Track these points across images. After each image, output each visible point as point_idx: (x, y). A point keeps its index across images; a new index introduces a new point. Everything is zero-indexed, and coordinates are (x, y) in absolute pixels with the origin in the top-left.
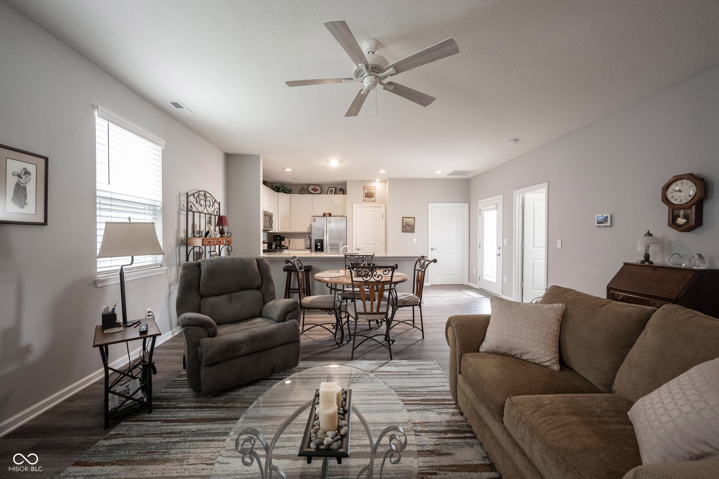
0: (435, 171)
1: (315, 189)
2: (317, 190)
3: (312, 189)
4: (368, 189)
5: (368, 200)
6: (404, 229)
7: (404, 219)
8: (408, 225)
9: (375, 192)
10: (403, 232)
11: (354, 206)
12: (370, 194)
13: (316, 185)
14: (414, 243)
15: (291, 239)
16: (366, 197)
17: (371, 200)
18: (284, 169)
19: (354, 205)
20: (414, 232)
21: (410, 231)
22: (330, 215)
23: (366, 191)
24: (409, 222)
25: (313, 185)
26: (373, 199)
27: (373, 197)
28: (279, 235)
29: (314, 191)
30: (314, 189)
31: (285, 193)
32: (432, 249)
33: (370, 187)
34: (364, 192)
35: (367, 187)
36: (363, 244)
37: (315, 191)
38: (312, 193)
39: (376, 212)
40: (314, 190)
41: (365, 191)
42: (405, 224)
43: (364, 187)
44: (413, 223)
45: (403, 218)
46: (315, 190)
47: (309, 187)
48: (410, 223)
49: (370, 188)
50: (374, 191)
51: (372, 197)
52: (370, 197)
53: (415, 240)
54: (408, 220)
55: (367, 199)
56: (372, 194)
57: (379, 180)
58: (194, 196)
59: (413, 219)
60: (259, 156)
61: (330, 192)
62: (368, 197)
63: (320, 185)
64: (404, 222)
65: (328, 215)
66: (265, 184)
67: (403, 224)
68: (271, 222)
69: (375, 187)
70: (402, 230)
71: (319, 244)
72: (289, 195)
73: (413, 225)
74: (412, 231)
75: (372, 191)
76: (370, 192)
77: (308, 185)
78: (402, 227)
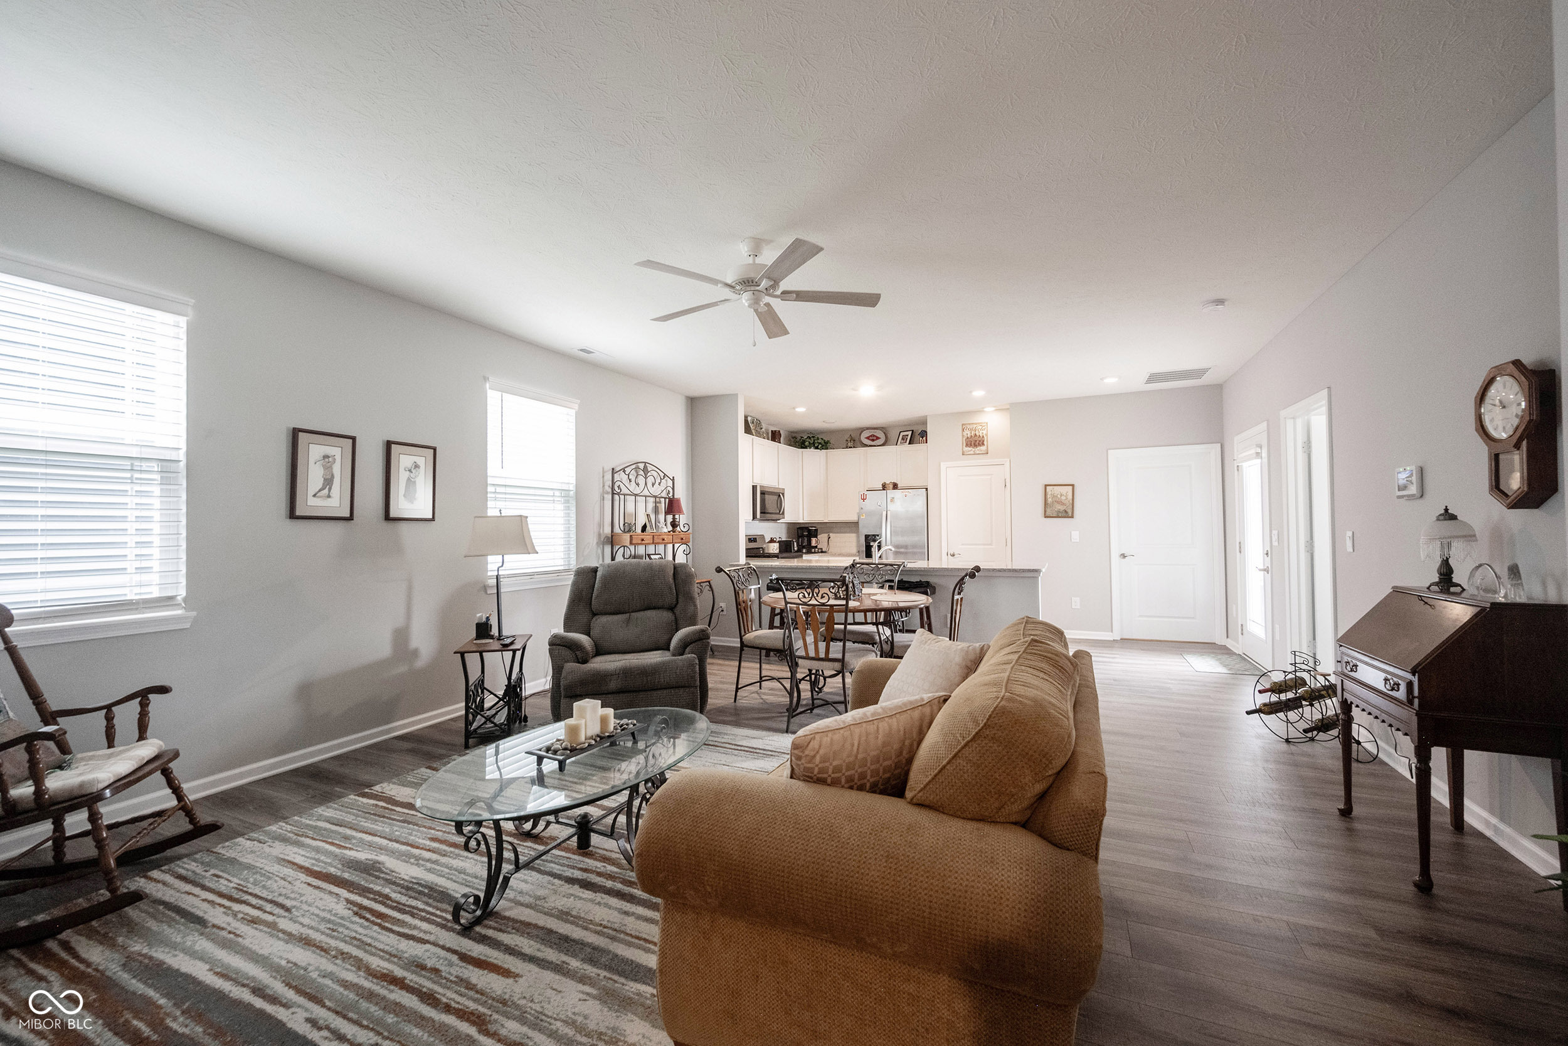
0: (1102, 379)
1: (874, 436)
2: (878, 438)
3: (868, 438)
4: (971, 430)
5: (972, 452)
6: (1048, 511)
7: (1048, 488)
8: (1058, 502)
9: (987, 435)
10: (1046, 516)
11: (943, 465)
12: (976, 438)
13: (875, 429)
14: (1073, 540)
15: (831, 534)
16: (967, 445)
17: (978, 452)
18: (794, 408)
20: (1072, 517)
21: (1064, 514)
22: (895, 486)
23: (968, 433)
24: (1061, 495)
25: (868, 429)
26: (983, 448)
27: (983, 444)
28: (807, 528)
29: (871, 440)
30: (871, 436)
31: (817, 448)
32: (1124, 556)
33: (976, 424)
34: (963, 436)
35: (970, 424)
36: (962, 544)
37: (873, 440)
38: (866, 446)
39: (989, 477)
40: (871, 438)
41: (965, 434)
42: (1050, 500)
43: (963, 425)
44: (1070, 497)
45: (1046, 486)
46: (873, 438)
47: (862, 432)
48: (1063, 498)
49: (975, 426)
50: (985, 432)
51: (979, 445)
52: (975, 446)
53: (1076, 535)
54: (1057, 491)
55: (970, 449)
56: (980, 439)
57: (993, 409)
58: (624, 471)
59: (1071, 488)
60: (736, 395)
61: (903, 439)
62: (971, 445)
63: (883, 429)
64: (1049, 496)
65: (891, 486)
66: (775, 436)
67: (1045, 499)
68: (782, 505)
69: (988, 424)
70: (1044, 514)
71: (872, 544)
72: (825, 452)
73: (1071, 501)
74: (1067, 514)
75: (980, 433)
76: (977, 434)
77: (861, 430)
78: (1045, 506)
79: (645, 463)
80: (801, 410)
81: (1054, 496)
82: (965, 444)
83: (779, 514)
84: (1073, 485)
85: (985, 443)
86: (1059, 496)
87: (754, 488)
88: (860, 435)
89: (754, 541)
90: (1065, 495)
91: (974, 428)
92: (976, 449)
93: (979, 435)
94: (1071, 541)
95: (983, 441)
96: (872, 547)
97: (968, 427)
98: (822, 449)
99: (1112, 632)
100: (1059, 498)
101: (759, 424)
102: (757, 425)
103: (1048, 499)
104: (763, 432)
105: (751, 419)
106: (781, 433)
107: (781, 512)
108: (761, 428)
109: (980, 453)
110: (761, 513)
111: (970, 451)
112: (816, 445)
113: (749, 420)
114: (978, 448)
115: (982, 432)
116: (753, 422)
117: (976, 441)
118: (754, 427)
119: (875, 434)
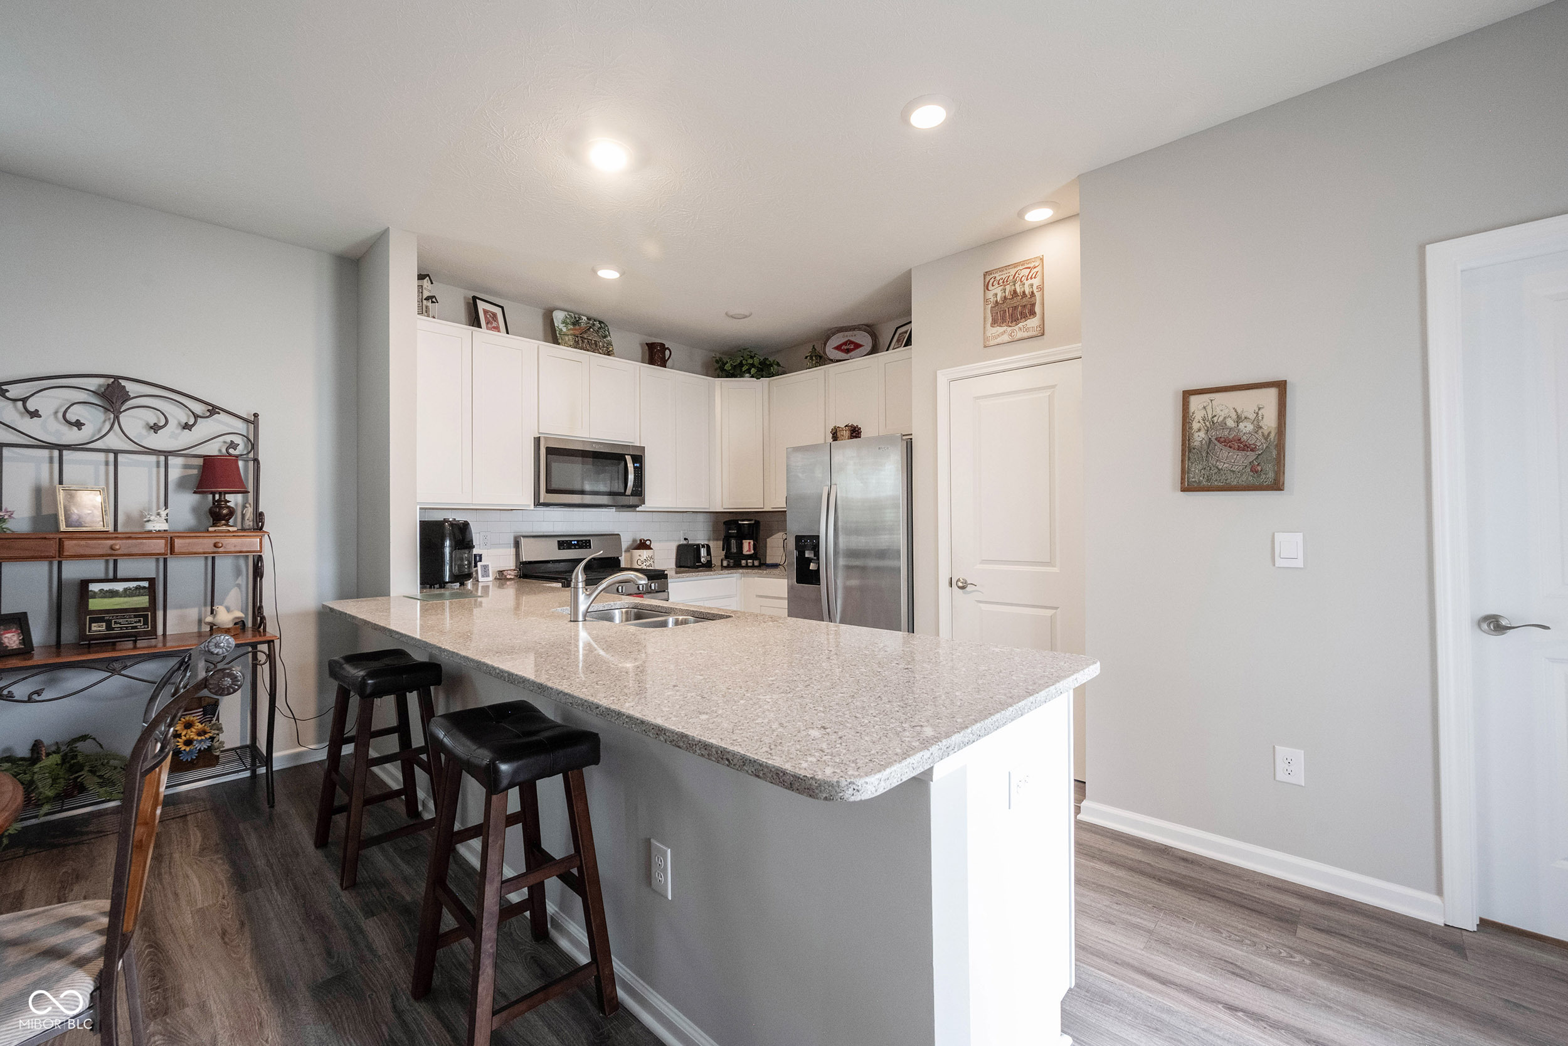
1: (851, 342)
2: (858, 346)
3: (838, 348)
4: (1005, 282)
5: (1006, 338)
6: (1197, 468)
7: (1195, 402)
8: (1226, 442)
9: (1041, 288)
10: (1188, 487)
11: (942, 377)
12: (1017, 301)
13: (853, 329)
14: (1279, 563)
16: (994, 322)
17: (1020, 335)
19: (938, 372)
20: (1277, 485)
21: (1247, 478)
22: (854, 432)
23: (997, 292)
24: (1239, 419)
25: (841, 330)
26: (1033, 323)
27: (1033, 313)
29: (843, 351)
30: (845, 344)
33: (1015, 265)
34: (986, 301)
35: (1001, 269)
36: (984, 562)
37: (848, 351)
38: (832, 361)
39: (1048, 393)
40: (844, 347)
41: (990, 295)
42: (1199, 437)
43: (986, 273)
44: (1270, 421)
45: (1187, 394)
46: (849, 348)
47: (828, 340)
48: (1246, 427)
49: (1013, 272)
50: (1036, 282)
51: (1024, 317)
52: (1015, 320)
53: (1290, 546)
54: (1224, 406)
55: (1001, 329)
56: (1024, 302)
59: (1273, 392)
60: (385, 233)
61: (898, 341)
62: (1003, 320)
63: (871, 329)
64: (1195, 426)
65: (846, 434)
66: (656, 354)
67: (1184, 435)
68: (631, 477)
69: (1042, 260)
70: (1183, 479)
71: (808, 554)
72: (765, 381)
73: (1272, 435)
74: (1259, 476)
75: (1026, 286)
76: (1018, 290)
77: (827, 335)
78: (1183, 455)
79: (117, 378)
80: (609, 274)
81: (1212, 424)
82: (990, 320)
83: (624, 494)
84: (1281, 386)
85: (1037, 309)
86: (1230, 423)
87: (537, 441)
88: (825, 344)
89: (577, 547)
90: (1252, 416)
91: (1011, 278)
92: (1016, 328)
93: (1024, 292)
94: (1274, 565)
95: (1033, 305)
96: (809, 560)
97: (998, 278)
98: (762, 377)
99: (1439, 892)
100: (1231, 429)
101: (594, 325)
102: (589, 329)
103: (1196, 435)
104: (610, 344)
105: (567, 317)
106: (668, 348)
107: (629, 492)
108: (605, 337)
109: (1026, 335)
110: (548, 491)
111: (1002, 333)
112: (753, 371)
113: (559, 317)
114: (1020, 325)
115: (1030, 281)
116: (576, 323)
117: (1015, 308)
118: (577, 333)
119: (853, 339)
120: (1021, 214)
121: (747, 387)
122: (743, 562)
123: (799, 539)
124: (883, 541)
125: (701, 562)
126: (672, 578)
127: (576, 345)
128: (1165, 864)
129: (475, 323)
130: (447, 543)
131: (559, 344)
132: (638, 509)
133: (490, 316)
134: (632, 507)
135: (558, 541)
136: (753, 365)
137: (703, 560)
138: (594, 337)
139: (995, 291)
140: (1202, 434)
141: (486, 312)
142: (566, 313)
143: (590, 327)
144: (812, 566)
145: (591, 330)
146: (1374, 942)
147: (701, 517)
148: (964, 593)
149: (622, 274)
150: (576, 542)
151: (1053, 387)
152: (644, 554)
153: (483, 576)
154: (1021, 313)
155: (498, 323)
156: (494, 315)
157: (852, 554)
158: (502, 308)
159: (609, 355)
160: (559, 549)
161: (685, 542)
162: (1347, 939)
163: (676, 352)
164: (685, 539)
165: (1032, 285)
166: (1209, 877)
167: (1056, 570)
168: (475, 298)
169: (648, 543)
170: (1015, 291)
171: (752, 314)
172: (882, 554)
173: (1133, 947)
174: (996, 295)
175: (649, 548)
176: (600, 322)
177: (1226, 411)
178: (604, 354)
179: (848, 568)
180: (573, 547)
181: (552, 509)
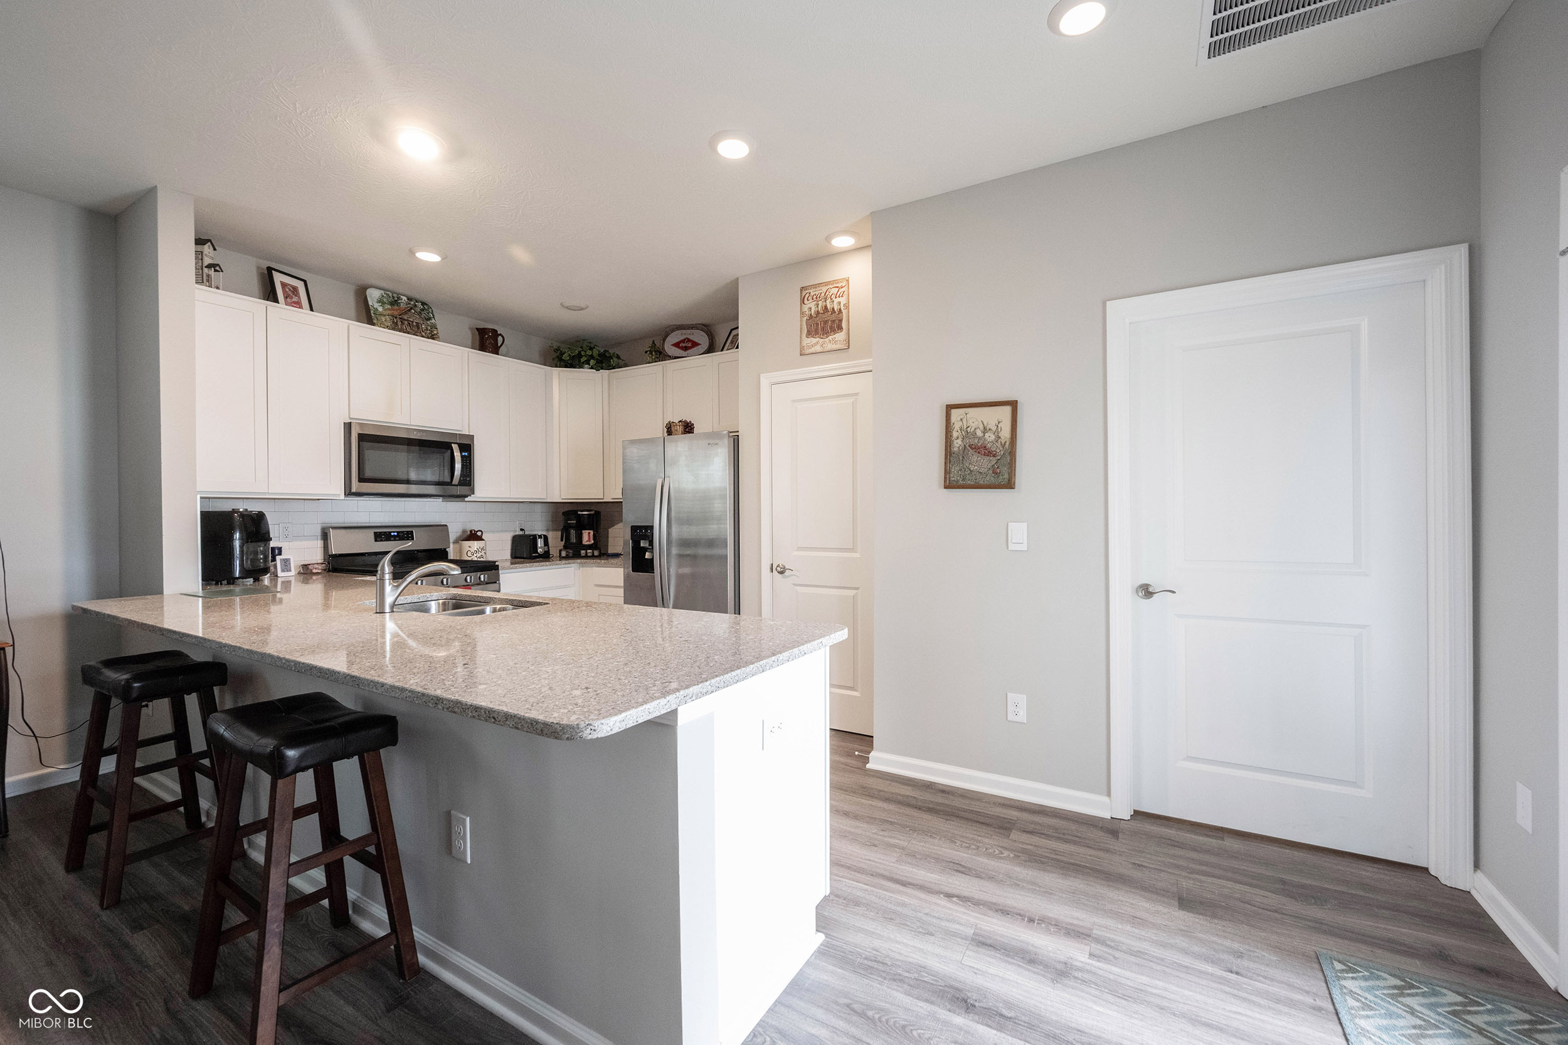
1: (689, 340)
3: (677, 345)
4: (817, 298)
5: (818, 348)
6: (955, 470)
7: (955, 413)
8: (977, 449)
9: (847, 306)
10: (949, 485)
11: (765, 381)
12: (827, 316)
13: (691, 327)
14: (1012, 547)
16: (809, 334)
17: (830, 347)
19: (761, 375)
20: (1010, 485)
21: (990, 479)
22: (688, 428)
23: (811, 306)
24: (985, 431)
25: (681, 326)
26: (840, 336)
27: (840, 328)
30: (683, 341)
32: (1147, 591)
33: (827, 284)
34: (802, 313)
35: (815, 286)
36: (800, 549)
38: (673, 358)
39: (850, 400)
41: (805, 308)
42: (958, 444)
43: (802, 289)
44: (1006, 434)
45: (950, 408)
48: (990, 437)
49: (824, 289)
50: (843, 300)
51: (833, 331)
52: (825, 333)
53: (1019, 533)
54: (976, 419)
55: (814, 340)
56: (833, 317)
59: (1008, 409)
61: (732, 342)
62: (816, 332)
63: (708, 329)
64: (955, 434)
65: (680, 429)
67: (946, 442)
68: (458, 466)
69: (848, 281)
70: (945, 478)
71: (643, 544)
72: (605, 373)
73: (1007, 444)
74: (998, 477)
75: (835, 303)
76: (829, 306)
77: (667, 332)
78: (946, 458)
80: (428, 257)
81: (967, 434)
82: (805, 331)
83: (450, 484)
84: (1013, 404)
85: (844, 325)
86: (979, 433)
87: (348, 427)
88: (664, 340)
89: (397, 539)
90: (994, 429)
91: (823, 294)
92: (827, 340)
93: (833, 309)
94: (1008, 549)
95: (841, 321)
96: (645, 550)
97: (812, 294)
98: (602, 369)
99: (1109, 794)
100: (979, 438)
101: (415, 306)
102: (409, 310)
103: (955, 442)
104: (434, 327)
105: (383, 296)
106: (500, 335)
107: (456, 480)
108: (429, 319)
109: (835, 347)
110: (362, 479)
111: (815, 343)
112: (592, 362)
113: (373, 295)
114: (830, 338)
115: (838, 300)
116: (395, 302)
117: (826, 322)
118: (396, 313)
119: (691, 337)
120: (828, 239)
121: (587, 379)
122: (583, 552)
123: (634, 529)
124: (711, 530)
125: (538, 553)
126: (504, 568)
127: (395, 327)
128: (927, 796)
129: (271, 296)
130: (237, 535)
131: (373, 324)
132: (466, 499)
133: (290, 290)
134: (462, 497)
135: (375, 533)
136: (592, 357)
137: (540, 550)
138: (416, 319)
139: (809, 306)
140: (959, 442)
141: (284, 285)
142: (383, 292)
143: (411, 308)
144: (648, 555)
145: (413, 311)
146: (1061, 836)
147: (538, 508)
148: (783, 577)
149: (444, 259)
150: (396, 534)
151: (857, 394)
152: (475, 545)
153: (283, 571)
154: (831, 329)
155: (299, 297)
156: (295, 290)
157: (685, 543)
158: (305, 282)
159: (433, 339)
160: (376, 541)
161: (521, 533)
162: (1043, 836)
163: (510, 338)
164: (522, 530)
165: (840, 303)
166: (958, 803)
167: (857, 555)
168: (270, 269)
169: (479, 534)
170: (826, 307)
171: (588, 307)
172: (711, 543)
173: (885, 861)
174: (810, 309)
175: (480, 539)
176: (423, 304)
177: (976, 423)
178: (428, 338)
179: (681, 556)
180: (392, 539)
181: (368, 499)
